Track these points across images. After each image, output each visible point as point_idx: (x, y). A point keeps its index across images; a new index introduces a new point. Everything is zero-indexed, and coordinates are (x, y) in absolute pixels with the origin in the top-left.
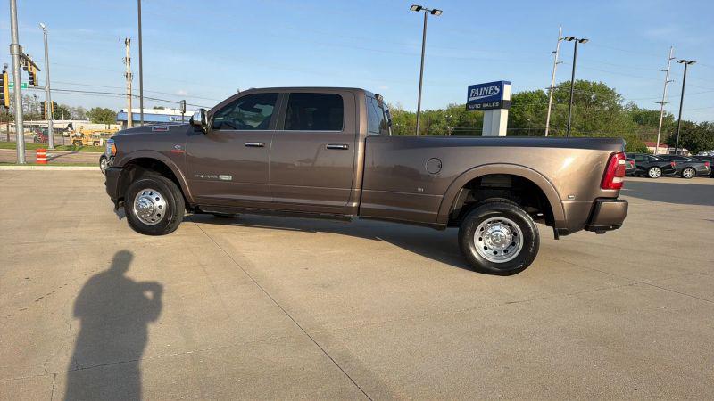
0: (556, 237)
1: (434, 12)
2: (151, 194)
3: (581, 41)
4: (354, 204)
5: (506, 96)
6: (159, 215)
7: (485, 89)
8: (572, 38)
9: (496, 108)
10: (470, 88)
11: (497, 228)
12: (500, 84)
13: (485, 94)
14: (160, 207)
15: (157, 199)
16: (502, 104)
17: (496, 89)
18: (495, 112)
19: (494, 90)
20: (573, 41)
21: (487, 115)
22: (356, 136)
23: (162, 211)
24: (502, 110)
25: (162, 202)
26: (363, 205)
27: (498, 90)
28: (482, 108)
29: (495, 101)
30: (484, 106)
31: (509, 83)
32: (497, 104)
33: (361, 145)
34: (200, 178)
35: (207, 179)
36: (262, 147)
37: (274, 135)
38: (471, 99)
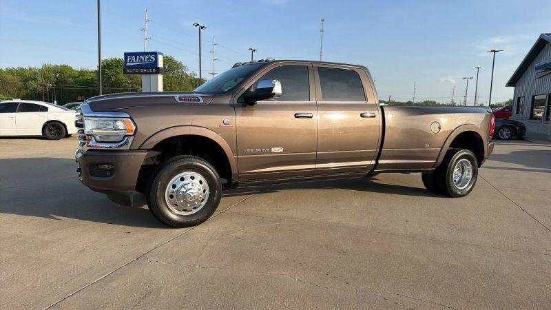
2: (193, 178)
3: (203, 28)
4: (374, 162)
5: (161, 65)
6: (203, 200)
7: (141, 56)
8: (198, 25)
9: (152, 73)
12: (155, 54)
13: (141, 61)
14: (204, 191)
15: (201, 182)
16: (158, 71)
17: (152, 57)
19: (150, 58)
20: (198, 27)
21: (145, 79)
22: (377, 105)
23: (206, 195)
24: (158, 75)
27: (154, 59)
28: (139, 73)
29: (152, 68)
30: (142, 70)
31: (162, 54)
32: (154, 70)
34: (251, 153)
35: (259, 153)
36: (311, 117)
37: (317, 107)
38: (128, 64)
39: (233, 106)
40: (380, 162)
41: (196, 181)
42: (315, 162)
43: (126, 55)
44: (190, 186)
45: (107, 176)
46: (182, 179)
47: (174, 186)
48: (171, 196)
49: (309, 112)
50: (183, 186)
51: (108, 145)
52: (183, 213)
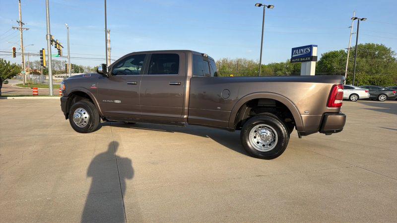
0: (299, 137)
1: (269, 7)
2: (81, 111)
3: (362, 20)
4: (185, 116)
5: (314, 54)
6: (85, 122)
7: (302, 50)
9: (308, 61)
10: (293, 49)
11: (264, 131)
12: (311, 47)
13: (302, 53)
14: (86, 118)
15: (84, 113)
16: (312, 59)
17: (308, 49)
18: (308, 63)
19: (307, 50)
20: (357, 20)
21: (303, 65)
22: (185, 77)
23: (87, 120)
24: (312, 62)
25: (87, 115)
26: (190, 117)
28: (300, 61)
29: (308, 57)
30: (301, 59)
31: (316, 46)
32: (309, 59)
33: (188, 82)
36: (136, 84)
38: (293, 56)
44: (77, 114)
46: (78, 111)
52: (79, 126)
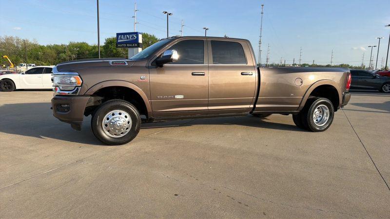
2: (121, 114)
3: (169, 14)
4: (252, 106)
5: (140, 41)
7: (127, 36)
8: (166, 12)
9: (135, 47)
12: (137, 34)
13: (128, 39)
14: (129, 122)
15: (126, 116)
16: (139, 45)
17: (134, 36)
18: (135, 49)
20: (166, 14)
21: (130, 50)
22: (254, 67)
23: (130, 125)
24: (139, 48)
27: (136, 37)
28: (126, 47)
29: (135, 43)
30: (128, 45)
32: (136, 45)
34: (160, 99)
35: (166, 99)
36: (204, 75)
37: (209, 68)
38: (119, 41)
39: (148, 68)
40: (257, 106)
41: (123, 116)
42: (208, 105)
43: (118, 34)
44: (118, 119)
45: (66, 112)
46: (113, 114)
47: (108, 119)
48: (106, 125)
49: (203, 71)
50: (113, 119)
51: (67, 92)
52: (115, 136)
